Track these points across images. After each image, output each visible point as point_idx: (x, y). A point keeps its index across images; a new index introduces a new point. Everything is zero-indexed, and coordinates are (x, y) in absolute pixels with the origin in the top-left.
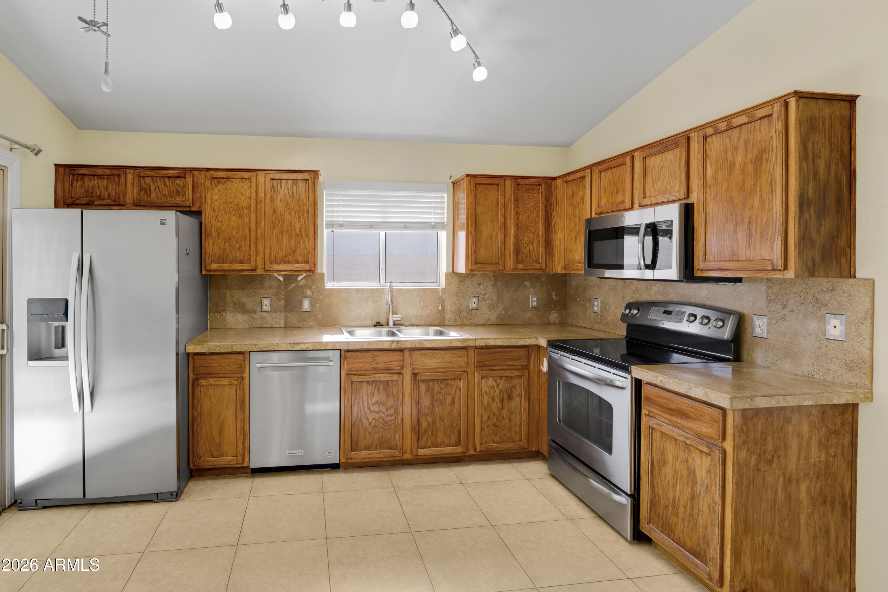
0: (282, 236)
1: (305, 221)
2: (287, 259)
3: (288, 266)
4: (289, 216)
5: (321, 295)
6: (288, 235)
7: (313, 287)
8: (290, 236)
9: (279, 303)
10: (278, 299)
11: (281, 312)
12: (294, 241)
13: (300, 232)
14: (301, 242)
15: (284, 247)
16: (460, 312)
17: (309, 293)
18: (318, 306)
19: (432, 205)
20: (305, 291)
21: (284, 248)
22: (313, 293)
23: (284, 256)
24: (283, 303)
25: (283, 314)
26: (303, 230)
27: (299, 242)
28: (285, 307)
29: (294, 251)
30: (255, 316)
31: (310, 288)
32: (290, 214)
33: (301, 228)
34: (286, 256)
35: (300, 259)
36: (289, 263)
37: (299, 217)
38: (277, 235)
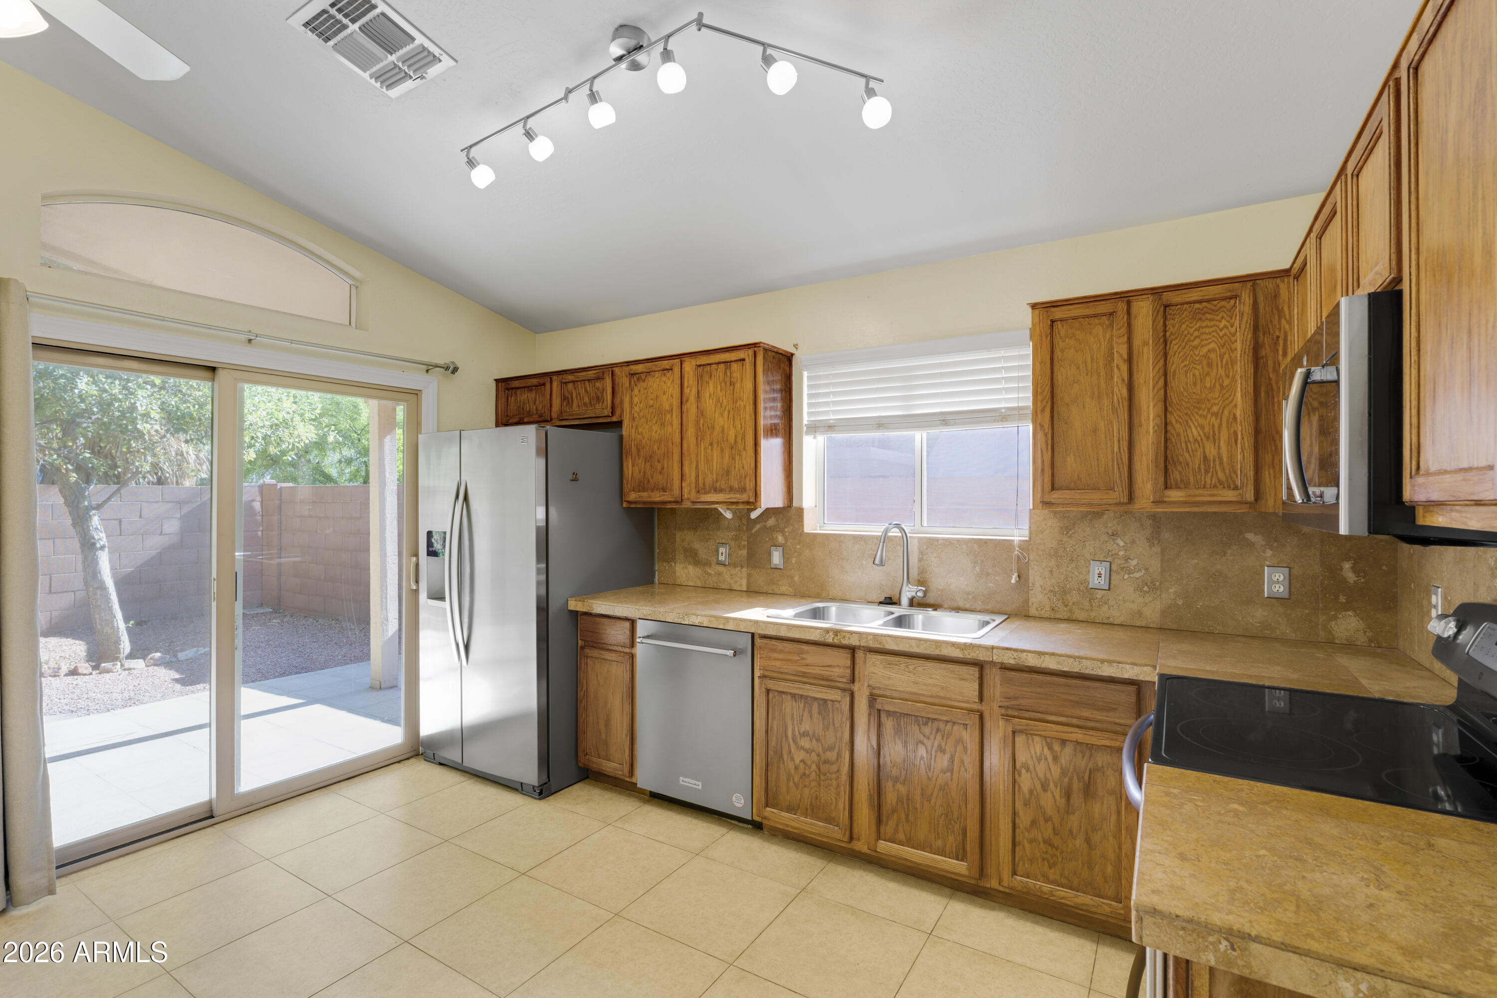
0: (712, 450)
1: (741, 425)
2: (718, 485)
3: (718, 495)
4: (721, 419)
5: (799, 543)
6: (719, 448)
7: (786, 530)
8: (722, 450)
9: (740, 552)
10: (739, 547)
11: (742, 567)
12: (727, 458)
13: (736, 442)
14: (737, 458)
15: (715, 466)
16: (1065, 592)
17: (780, 539)
18: (794, 560)
19: (1004, 375)
20: (775, 536)
21: (715, 469)
22: (786, 539)
23: (715, 480)
24: (744, 552)
25: (744, 569)
26: (739, 439)
27: (733, 458)
28: (747, 560)
29: (728, 473)
30: (709, 571)
31: (782, 531)
32: (722, 415)
33: (736, 436)
34: (717, 481)
35: (736, 486)
36: (721, 491)
37: (734, 420)
38: (705, 449)
